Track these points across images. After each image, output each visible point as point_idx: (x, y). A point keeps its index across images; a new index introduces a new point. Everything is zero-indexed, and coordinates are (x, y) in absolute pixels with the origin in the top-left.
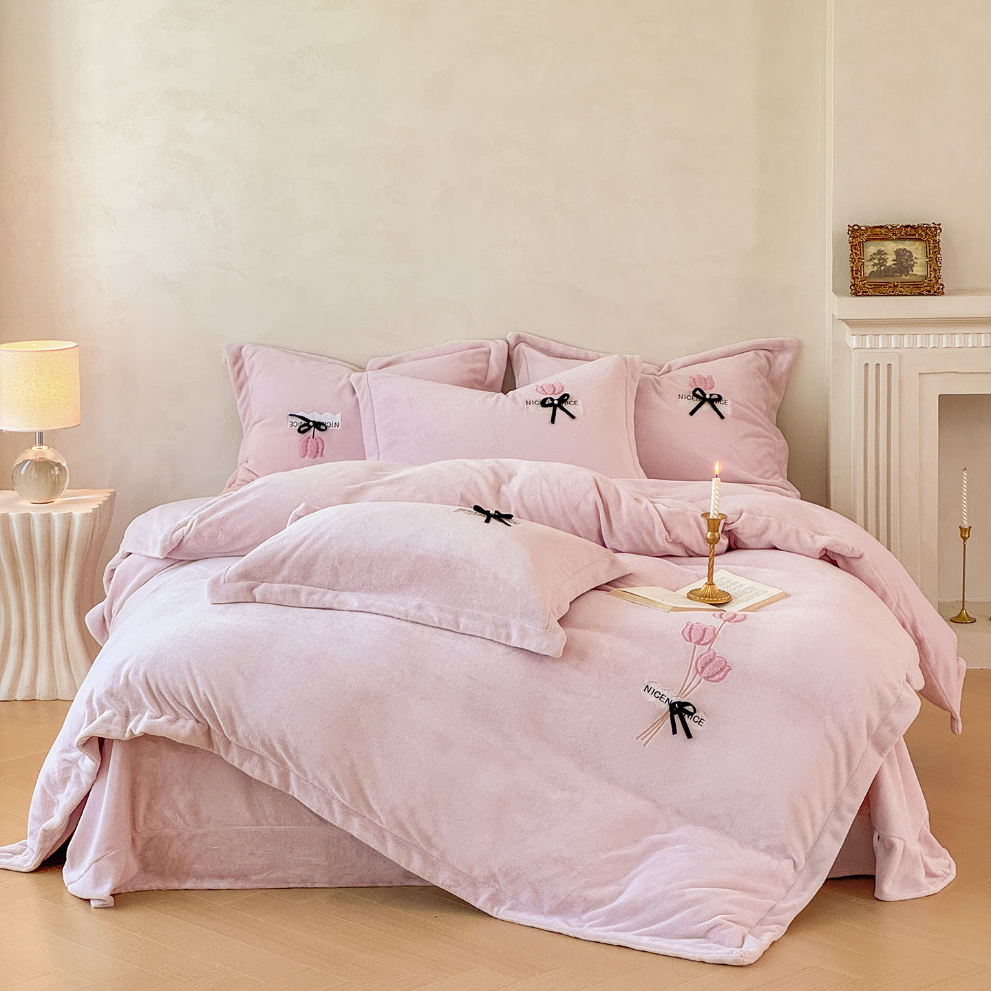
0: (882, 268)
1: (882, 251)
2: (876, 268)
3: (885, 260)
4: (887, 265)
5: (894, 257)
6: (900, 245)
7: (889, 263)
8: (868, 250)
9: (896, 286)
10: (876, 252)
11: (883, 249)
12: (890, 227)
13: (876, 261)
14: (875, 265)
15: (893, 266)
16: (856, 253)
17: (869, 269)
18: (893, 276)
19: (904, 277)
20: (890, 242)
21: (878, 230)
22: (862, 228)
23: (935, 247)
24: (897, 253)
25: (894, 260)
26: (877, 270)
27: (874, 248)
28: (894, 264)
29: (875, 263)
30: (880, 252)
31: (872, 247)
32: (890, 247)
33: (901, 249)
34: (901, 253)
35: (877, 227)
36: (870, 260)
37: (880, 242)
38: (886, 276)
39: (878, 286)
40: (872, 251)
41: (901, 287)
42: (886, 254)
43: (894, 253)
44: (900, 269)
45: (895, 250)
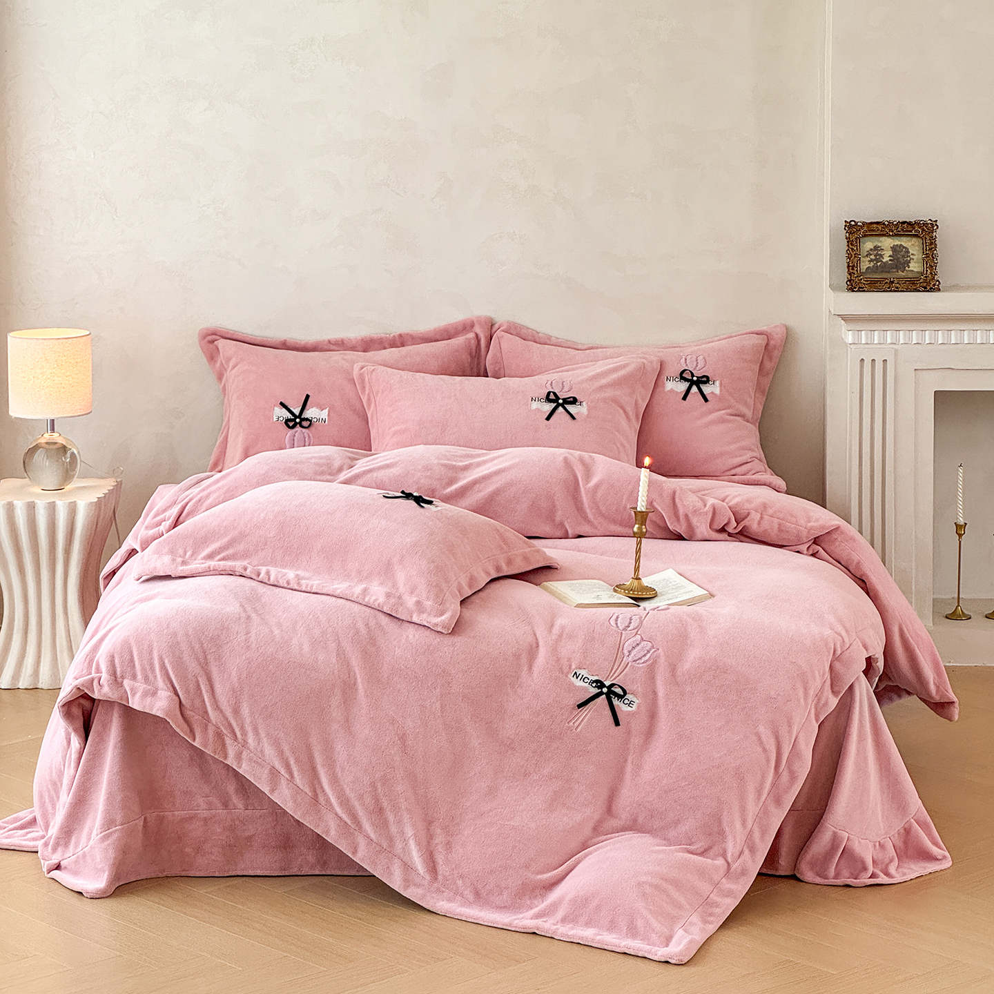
0: (879, 264)
1: (879, 247)
2: (872, 264)
3: (881, 256)
4: (884, 261)
5: (891, 253)
6: (897, 241)
7: (886, 259)
8: (866, 246)
9: (893, 282)
10: (873, 248)
11: (879, 245)
12: (886, 223)
13: (872, 257)
14: (871, 261)
15: (890, 262)
16: (852, 249)
17: (865, 264)
18: (889, 272)
19: (900, 273)
20: (886, 238)
21: (875, 226)
22: (859, 224)
23: (931, 244)
24: (894, 248)
25: (889, 256)
26: (873, 266)
27: (871, 243)
28: (890, 260)
30: (876, 248)
32: (887, 243)
33: (898, 245)
34: (898, 249)
35: (874, 223)
36: (867, 256)
37: (877, 238)
38: (882, 272)
39: (874, 282)
40: (868, 246)
41: (898, 283)
42: (883, 249)
43: (891, 249)
44: (896, 265)
45: (892, 246)
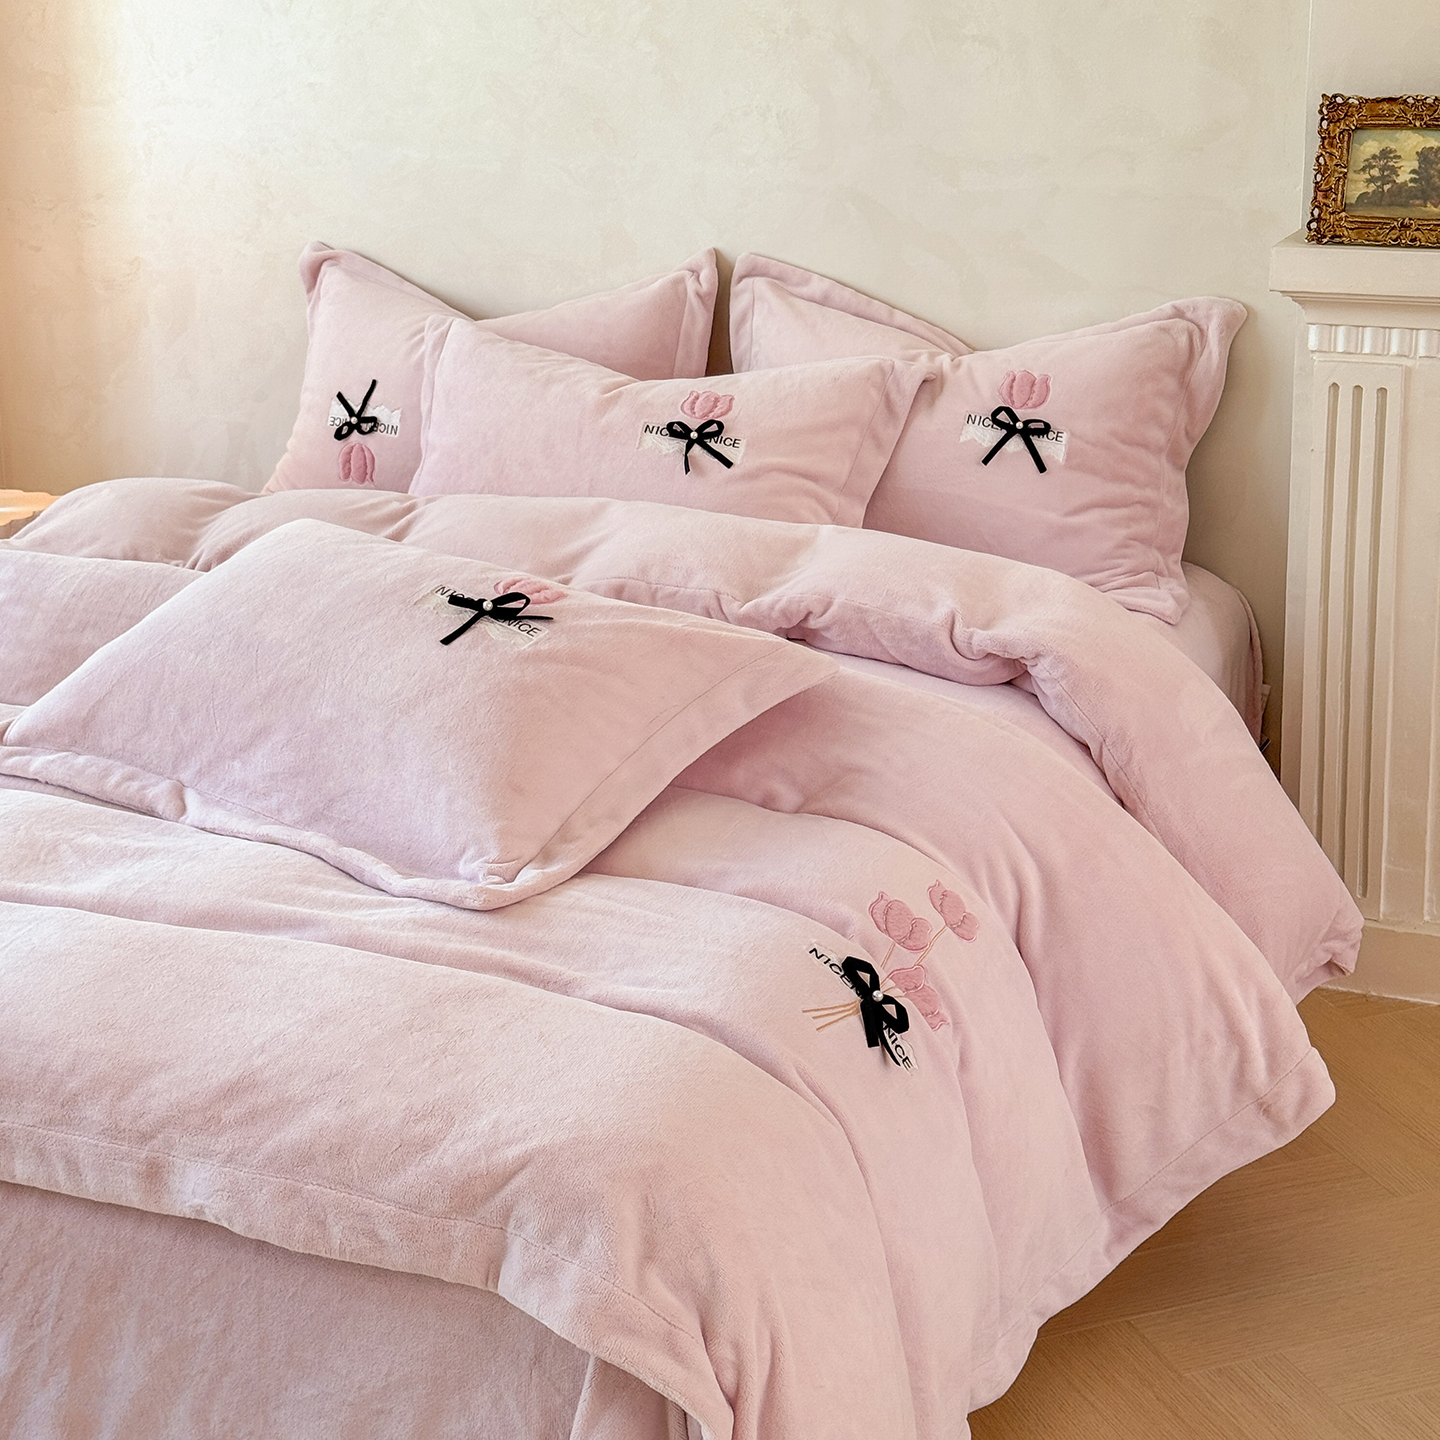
0: (1386, 187)
1: (1391, 152)
2: (1372, 187)
3: (1394, 171)
4: (1399, 180)
5: (1415, 165)
6: (1431, 140)
7: (1404, 177)
8: (1362, 148)
9: (1408, 227)
10: (1377, 154)
11: (1393, 147)
12: (1410, 101)
13: (1375, 172)
14: (1372, 180)
15: (1410, 185)
16: (1331, 154)
17: (1357, 187)
18: (1404, 205)
19: (1430, 208)
20: (1410, 132)
21: (1386, 106)
22: (1350, 101)
24: (1424, 156)
25: (1413, 172)
26: (1374, 191)
27: (1375, 144)
28: (1412, 180)
29: (1372, 177)
30: (1385, 154)
31: (1368, 142)
32: (1410, 144)
33: (1430, 148)
34: (1432, 157)
35: (1384, 100)
36: (1363, 169)
37: (1388, 133)
38: (1390, 205)
39: (1367, 226)
40: (1368, 149)
41: (1418, 229)
42: (1399, 157)
43: (1416, 157)
44: (1423, 192)
45: (1420, 150)
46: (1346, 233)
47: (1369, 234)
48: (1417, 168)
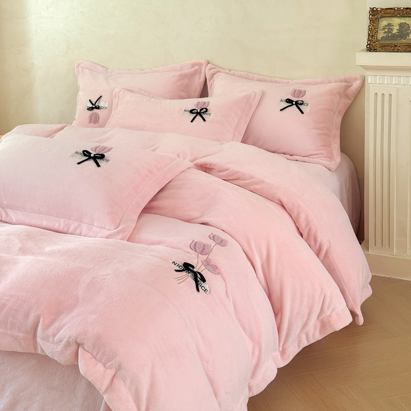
0: (390, 35)
1: (391, 24)
2: (385, 35)
3: (392, 30)
4: (393, 32)
5: (398, 28)
6: (403, 20)
7: (395, 31)
8: (382, 23)
9: (396, 46)
10: (387, 25)
11: (391, 22)
12: (396, 9)
13: (386, 30)
15: (397, 34)
16: (373, 25)
17: (381, 35)
18: (395, 40)
19: (403, 40)
20: (396, 18)
21: (389, 10)
22: (378, 9)
24: (401, 25)
25: (398, 30)
27: (386, 22)
28: (397, 32)
29: (385, 32)
30: (389, 25)
31: (384, 22)
32: (396, 21)
33: (403, 23)
34: (403, 25)
36: (383, 29)
37: (390, 18)
38: (391, 40)
39: (384, 46)
40: (384, 24)
41: (399, 47)
42: (393, 25)
43: (398, 25)
44: (401, 36)
45: (399, 23)
46: (378, 48)
47: (385, 49)
48: (399, 29)
